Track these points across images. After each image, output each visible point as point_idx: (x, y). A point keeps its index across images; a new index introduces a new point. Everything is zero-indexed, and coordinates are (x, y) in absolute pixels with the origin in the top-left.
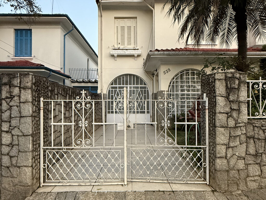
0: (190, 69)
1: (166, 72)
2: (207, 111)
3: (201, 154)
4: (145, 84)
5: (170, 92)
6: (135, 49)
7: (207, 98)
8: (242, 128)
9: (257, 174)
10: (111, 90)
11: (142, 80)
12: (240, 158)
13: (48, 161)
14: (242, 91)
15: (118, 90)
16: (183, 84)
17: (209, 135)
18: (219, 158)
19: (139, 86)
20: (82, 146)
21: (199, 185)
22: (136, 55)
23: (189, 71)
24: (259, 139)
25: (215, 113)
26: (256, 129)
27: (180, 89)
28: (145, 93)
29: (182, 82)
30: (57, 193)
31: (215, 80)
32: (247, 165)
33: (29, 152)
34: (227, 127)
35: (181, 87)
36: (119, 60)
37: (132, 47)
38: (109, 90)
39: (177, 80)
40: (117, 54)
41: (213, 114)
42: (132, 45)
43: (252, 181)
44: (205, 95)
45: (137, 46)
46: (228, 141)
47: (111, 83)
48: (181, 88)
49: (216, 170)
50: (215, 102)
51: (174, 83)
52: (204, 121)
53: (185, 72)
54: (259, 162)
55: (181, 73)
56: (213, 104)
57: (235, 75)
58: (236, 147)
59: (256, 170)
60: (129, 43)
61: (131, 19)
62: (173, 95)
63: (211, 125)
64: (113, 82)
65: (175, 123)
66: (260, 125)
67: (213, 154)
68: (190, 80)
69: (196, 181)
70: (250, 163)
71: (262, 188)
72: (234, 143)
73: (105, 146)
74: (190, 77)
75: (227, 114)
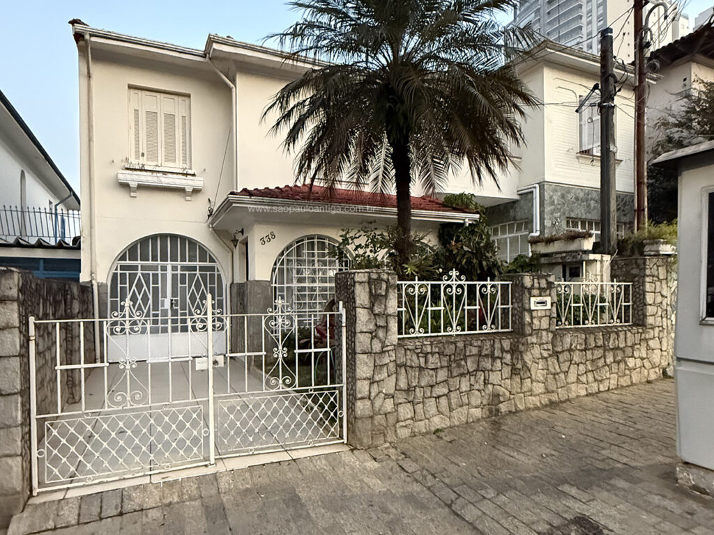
0: (315, 235)
1: (265, 240)
2: (344, 330)
3: (335, 399)
4: (212, 260)
5: (276, 283)
6: (186, 175)
7: (345, 310)
8: (391, 353)
9: (409, 416)
10: (121, 274)
11: (203, 252)
12: (387, 396)
13: (48, 443)
14: (390, 299)
15: (139, 274)
16: (301, 265)
17: (347, 367)
18: (360, 399)
19: (198, 264)
20: (126, 406)
21: (332, 446)
22: (189, 189)
23: (313, 239)
24: (412, 367)
25: (355, 333)
26: (408, 352)
27: (296, 276)
28: (212, 282)
29: (299, 262)
30: (79, 498)
31: (355, 282)
32: (397, 405)
33: (15, 427)
34: (371, 353)
35: (299, 271)
36: (142, 197)
37: (177, 166)
38: (115, 275)
39: (288, 258)
40: (137, 183)
41: (352, 334)
42: (177, 161)
43: (403, 426)
44: (341, 303)
45: (191, 166)
46: (372, 373)
47: (119, 255)
48: (298, 274)
49: (355, 418)
50: (355, 316)
51: (282, 264)
52: (340, 345)
53: (306, 242)
54: (411, 399)
55: (297, 243)
56: (352, 319)
57: (382, 276)
58: (383, 380)
59: (408, 411)
60: (170, 157)
61: (176, 98)
62: (282, 289)
63: (350, 351)
64: (126, 253)
65: (295, 351)
66: (413, 347)
67: (353, 395)
68: (316, 258)
69: (328, 440)
70: (400, 401)
71: (415, 436)
72: (379, 376)
73: (173, 401)
74: (316, 251)
75: (371, 333)
